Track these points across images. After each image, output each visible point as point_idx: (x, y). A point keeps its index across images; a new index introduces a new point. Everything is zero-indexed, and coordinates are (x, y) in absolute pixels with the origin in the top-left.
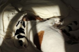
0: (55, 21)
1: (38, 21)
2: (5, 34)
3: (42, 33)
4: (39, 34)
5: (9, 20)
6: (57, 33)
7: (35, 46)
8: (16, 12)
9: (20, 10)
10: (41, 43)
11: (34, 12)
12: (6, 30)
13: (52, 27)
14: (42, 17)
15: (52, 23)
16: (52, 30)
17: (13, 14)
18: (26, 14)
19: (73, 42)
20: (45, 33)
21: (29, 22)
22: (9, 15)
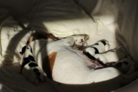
0: (75, 40)
1: (50, 40)
2: (3, 59)
3: (54, 55)
4: (50, 57)
5: (8, 38)
6: (75, 54)
7: (45, 75)
8: (20, 29)
9: (26, 26)
10: (52, 69)
11: (45, 29)
12: (4, 53)
13: (68, 48)
14: (56, 36)
15: (69, 43)
16: (68, 51)
17: (14, 31)
18: (34, 32)
19: (97, 67)
20: (57, 55)
21: (37, 41)
22: (8, 32)
